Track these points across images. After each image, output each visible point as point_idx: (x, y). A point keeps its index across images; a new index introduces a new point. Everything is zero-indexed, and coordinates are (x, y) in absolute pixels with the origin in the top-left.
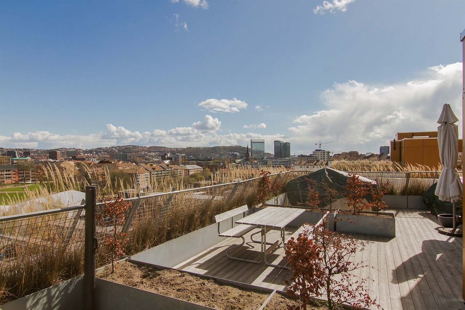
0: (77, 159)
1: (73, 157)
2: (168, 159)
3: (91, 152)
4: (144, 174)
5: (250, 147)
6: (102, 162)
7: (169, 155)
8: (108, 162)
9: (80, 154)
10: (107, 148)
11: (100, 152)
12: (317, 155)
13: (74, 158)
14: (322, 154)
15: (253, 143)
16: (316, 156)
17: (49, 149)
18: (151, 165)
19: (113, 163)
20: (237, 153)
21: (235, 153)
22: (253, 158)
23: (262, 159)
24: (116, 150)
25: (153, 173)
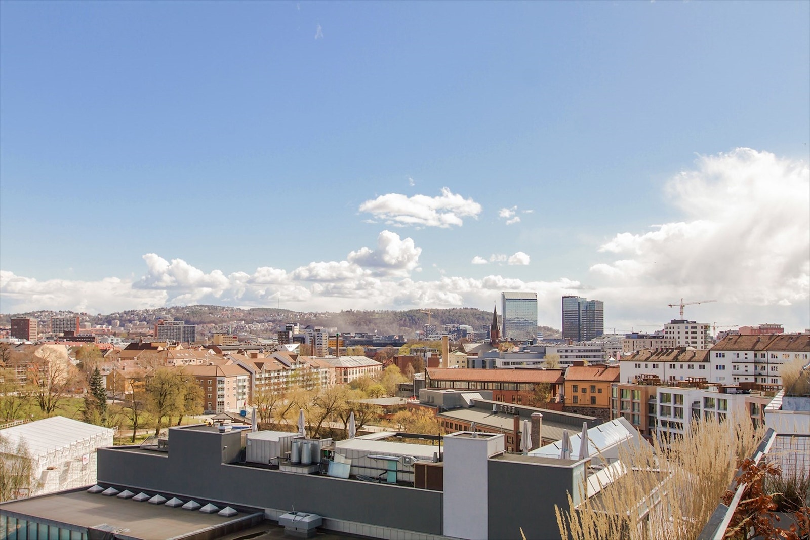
0: (74, 339)
1: (66, 333)
2: (296, 339)
3: (109, 320)
4: (235, 379)
5: (499, 312)
6: (133, 347)
7: (297, 331)
8: (148, 347)
9: (84, 327)
10: (147, 311)
11: (130, 321)
12: (676, 333)
13: (69, 336)
14: (690, 330)
15: (507, 303)
16: (672, 335)
17: (12, 313)
18: (254, 356)
19: (160, 348)
20: (468, 327)
21: (462, 327)
22: (509, 340)
23: (531, 343)
24: (168, 316)
25: (258, 376)
